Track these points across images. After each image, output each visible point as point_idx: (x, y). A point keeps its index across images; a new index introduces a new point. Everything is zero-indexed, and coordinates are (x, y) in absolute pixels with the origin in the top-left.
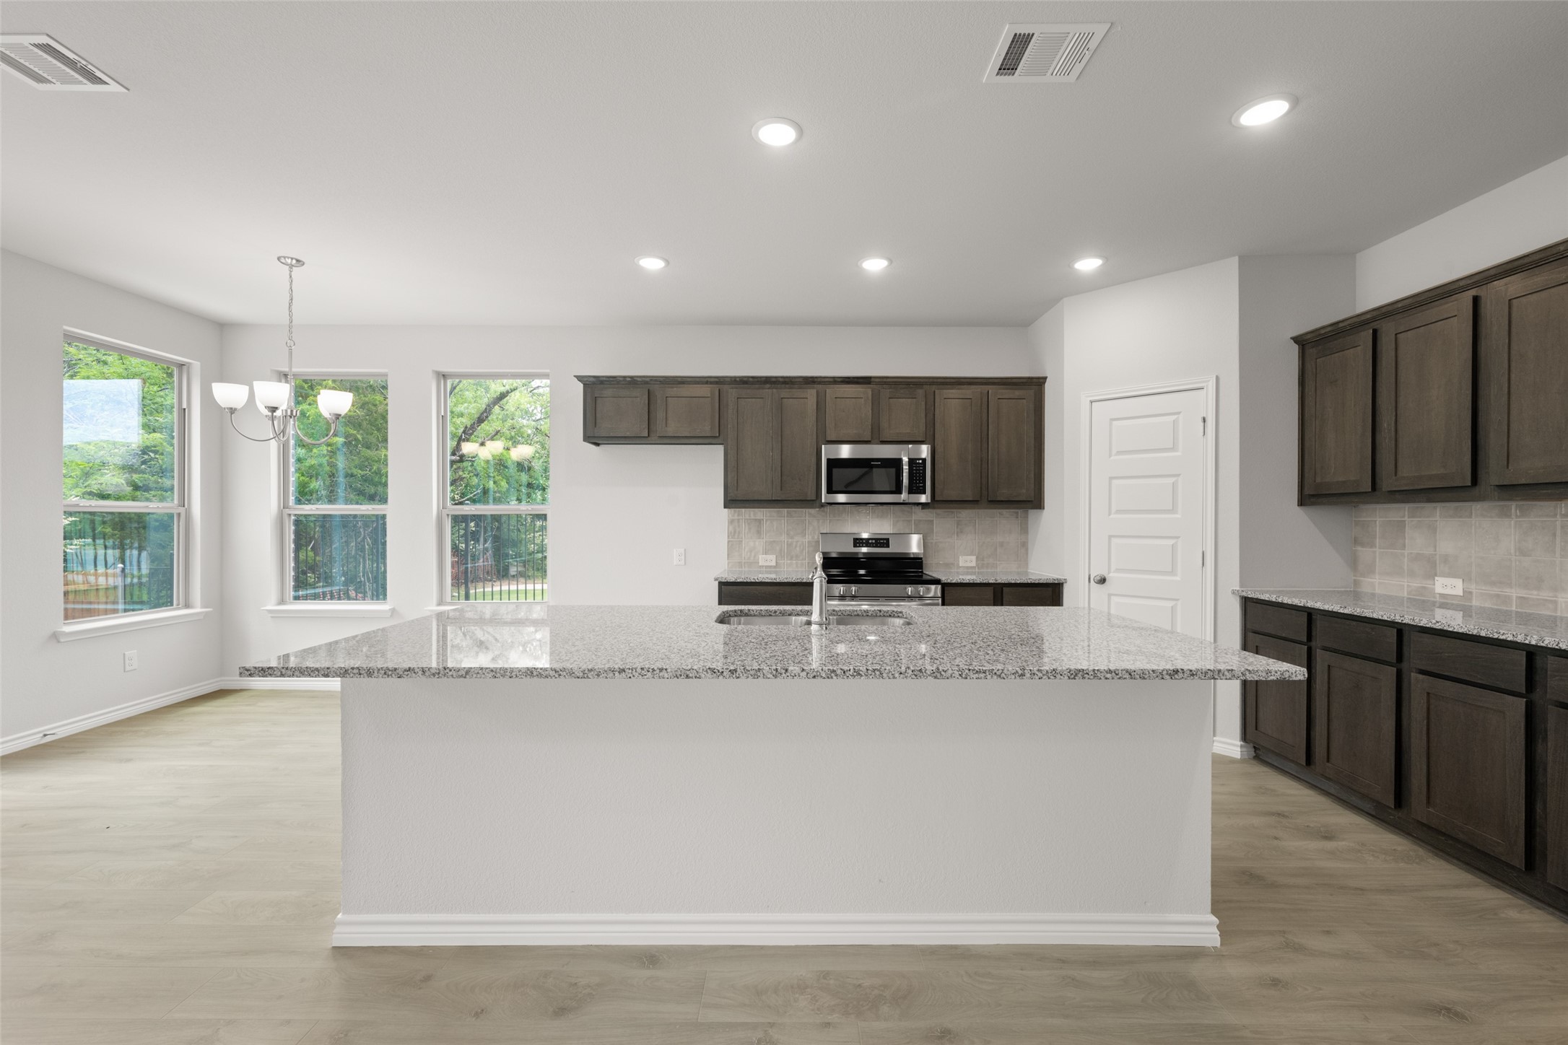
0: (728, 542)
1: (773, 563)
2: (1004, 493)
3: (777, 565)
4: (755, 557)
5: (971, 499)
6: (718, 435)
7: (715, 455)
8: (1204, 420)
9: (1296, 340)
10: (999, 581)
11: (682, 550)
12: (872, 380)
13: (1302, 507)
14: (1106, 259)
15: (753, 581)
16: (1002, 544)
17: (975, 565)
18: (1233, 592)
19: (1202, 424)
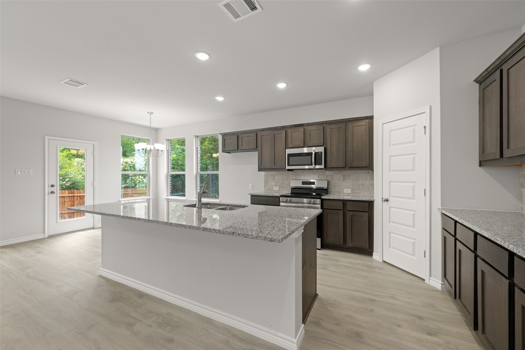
0: (264, 182)
1: (278, 190)
2: (356, 164)
3: (279, 190)
4: (272, 187)
5: (341, 167)
6: (256, 148)
7: (255, 154)
8: (425, 127)
9: (476, 81)
10: (345, 199)
11: (252, 185)
12: (304, 125)
13: (480, 167)
14: (372, 65)
15: (260, 195)
16: (362, 185)
17: (350, 193)
18: (438, 209)
19: (424, 129)
